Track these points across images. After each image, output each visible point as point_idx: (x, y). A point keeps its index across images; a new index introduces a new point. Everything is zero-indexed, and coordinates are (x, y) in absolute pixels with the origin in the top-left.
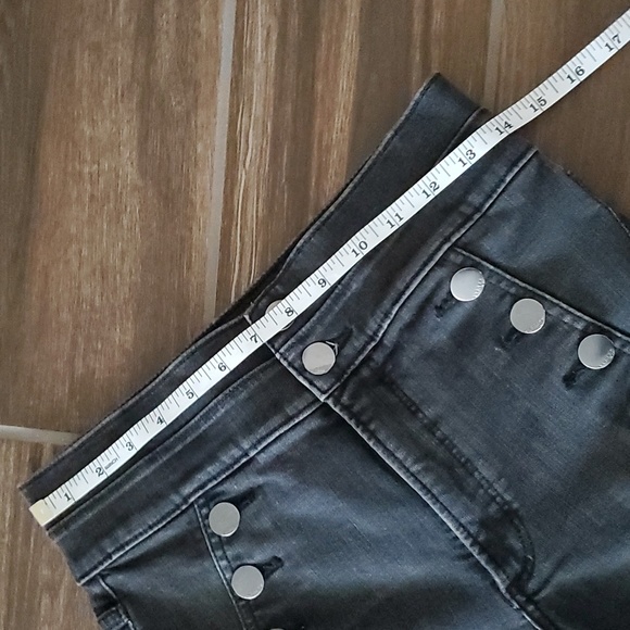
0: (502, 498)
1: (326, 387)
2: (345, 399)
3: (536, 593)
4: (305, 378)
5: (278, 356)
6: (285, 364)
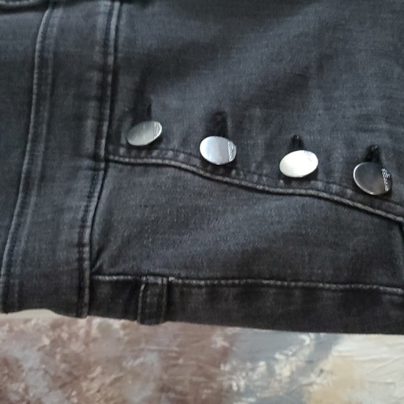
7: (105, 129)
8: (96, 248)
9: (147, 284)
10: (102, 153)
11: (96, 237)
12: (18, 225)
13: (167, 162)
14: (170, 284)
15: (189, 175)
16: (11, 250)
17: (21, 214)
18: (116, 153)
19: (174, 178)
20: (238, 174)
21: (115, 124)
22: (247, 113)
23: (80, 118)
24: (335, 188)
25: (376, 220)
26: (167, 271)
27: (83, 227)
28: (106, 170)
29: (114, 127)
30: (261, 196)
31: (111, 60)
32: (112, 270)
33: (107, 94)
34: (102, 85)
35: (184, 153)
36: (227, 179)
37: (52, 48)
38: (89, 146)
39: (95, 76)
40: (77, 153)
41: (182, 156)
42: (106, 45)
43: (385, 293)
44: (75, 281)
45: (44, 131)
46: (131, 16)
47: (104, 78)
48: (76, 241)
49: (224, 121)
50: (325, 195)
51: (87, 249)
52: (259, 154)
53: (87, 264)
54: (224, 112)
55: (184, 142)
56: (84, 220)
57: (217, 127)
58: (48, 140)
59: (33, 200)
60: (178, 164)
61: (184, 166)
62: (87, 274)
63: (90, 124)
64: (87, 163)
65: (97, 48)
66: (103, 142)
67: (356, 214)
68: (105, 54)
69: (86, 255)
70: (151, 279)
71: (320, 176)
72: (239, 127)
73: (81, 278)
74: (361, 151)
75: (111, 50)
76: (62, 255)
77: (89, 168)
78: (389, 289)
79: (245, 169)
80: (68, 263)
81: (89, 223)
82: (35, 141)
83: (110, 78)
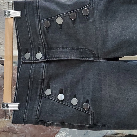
0: (82, 49)
1: (44, 58)
2: (48, 57)
3: (99, 56)
4: (40, 60)
5: (33, 61)
6: (35, 61)
7: (42, 90)
8: (39, 116)
9: (46, 123)
10: (41, 95)
11: (39, 114)
12: (27, 109)
13: (52, 99)
14: (50, 123)
15: (55, 102)
16: (25, 115)
17: (27, 107)
18: (43, 95)
19: (53, 102)
20: (64, 102)
21: (44, 89)
22: (67, 89)
23: (37, 88)
24: (79, 108)
25: (86, 114)
26: (50, 121)
27: (37, 112)
28: (41, 98)
29: (43, 89)
30: (67, 106)
31: (43, 78)
32: (41, 120)
33: (42, 83)
34: (42, 82)
35: (55, 97)
36: (62, 103)
37: (33, 75)
38: (38, 94)
39: (40, 81)
40: (36, 95)
41: (54, 98)
42: (42, 75)
43: (86, 126)
44: (35, 121)
45: (31, 90)
46: (47, 67)
47: (42, 81)
48: (35, 115)
49: (63, 91)
50: (78, 109)
51: (37, 116)
52: (68, 98)
53: (37, 119)
54: (63, 89)
55: (55, 95)
56: (37, 110)
57: (61, 92)
58: (31, 92)
59: (29, 104)
60: (53, 100)
61: (54, 100)
62: (37, 121)
63: (39, 89)
64: (38, 97)
65: (41, 76)
66: (41, 93)
67: (83, 113)
68: (42, 77)
69: (37, 118)
70: (47, 122)
71: (77, 105)
72: (65, 92)
73: (36, 121)
74: (86, 100)
75: (43, 76)
76: (33, 117)
77: (38, 98)
78: (86, 125)
79: (65, 101)
80: (34, 119)
81: (38, 111)
82: (29, 92)
83: (43, 81)
